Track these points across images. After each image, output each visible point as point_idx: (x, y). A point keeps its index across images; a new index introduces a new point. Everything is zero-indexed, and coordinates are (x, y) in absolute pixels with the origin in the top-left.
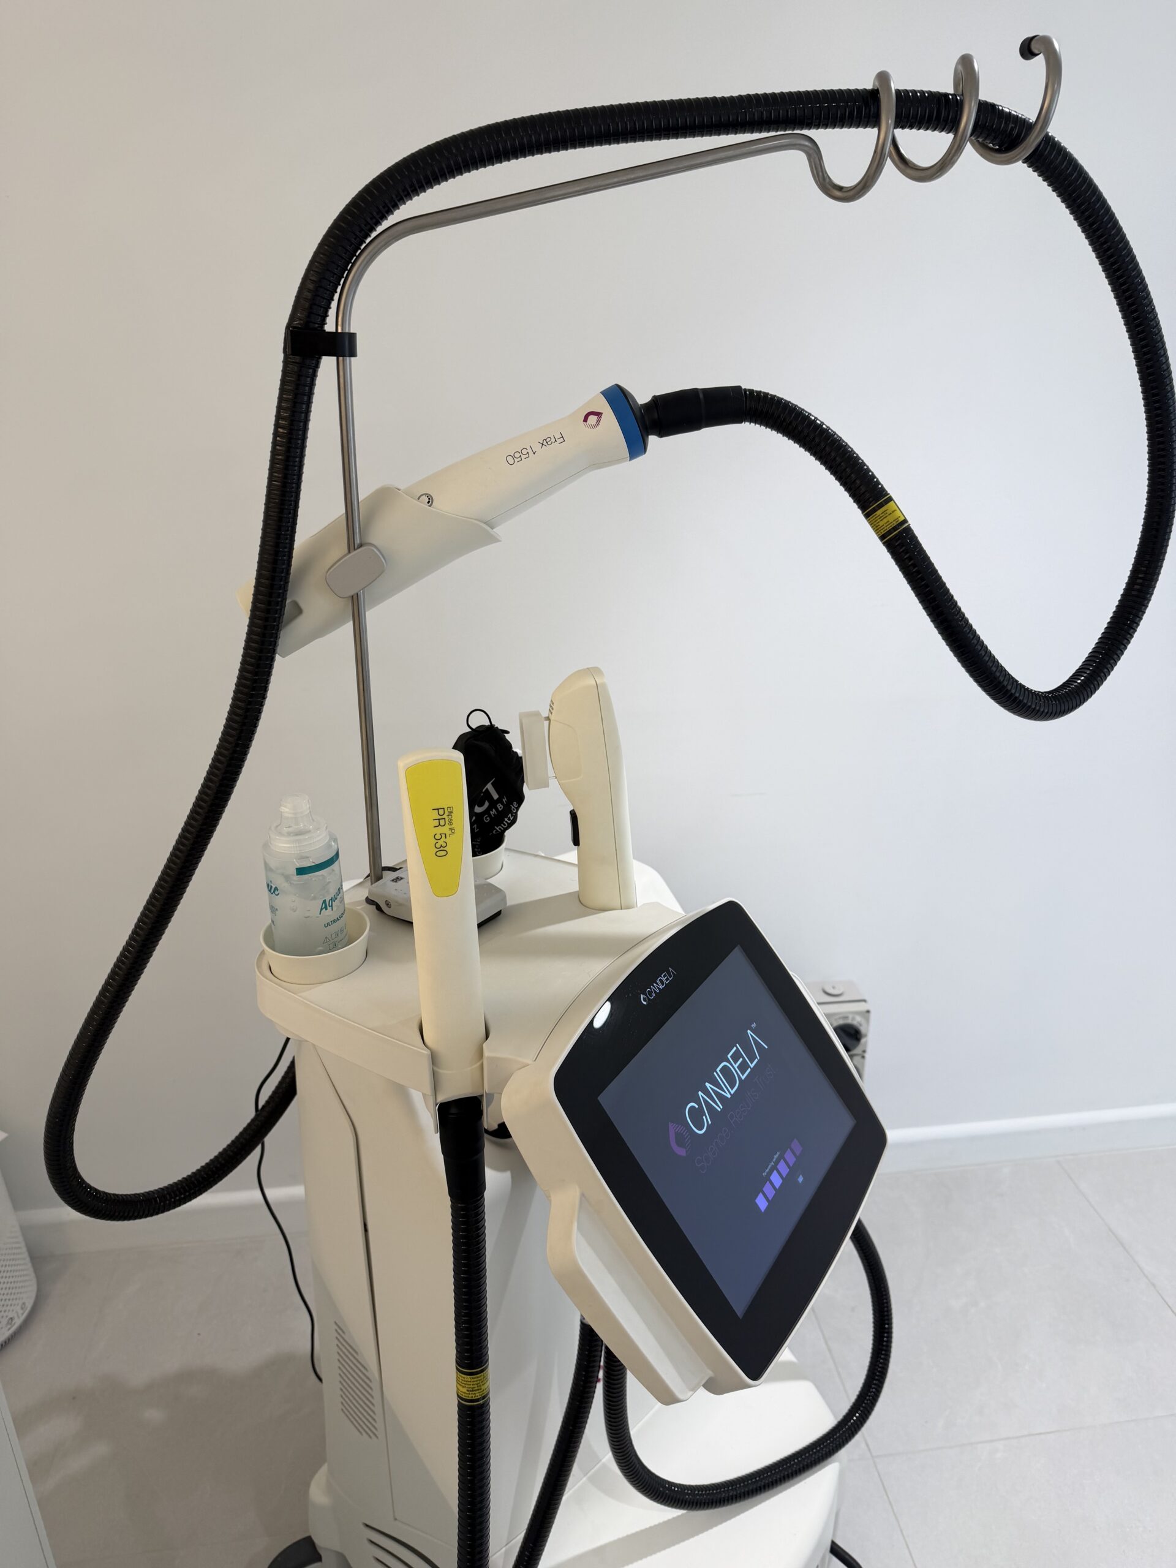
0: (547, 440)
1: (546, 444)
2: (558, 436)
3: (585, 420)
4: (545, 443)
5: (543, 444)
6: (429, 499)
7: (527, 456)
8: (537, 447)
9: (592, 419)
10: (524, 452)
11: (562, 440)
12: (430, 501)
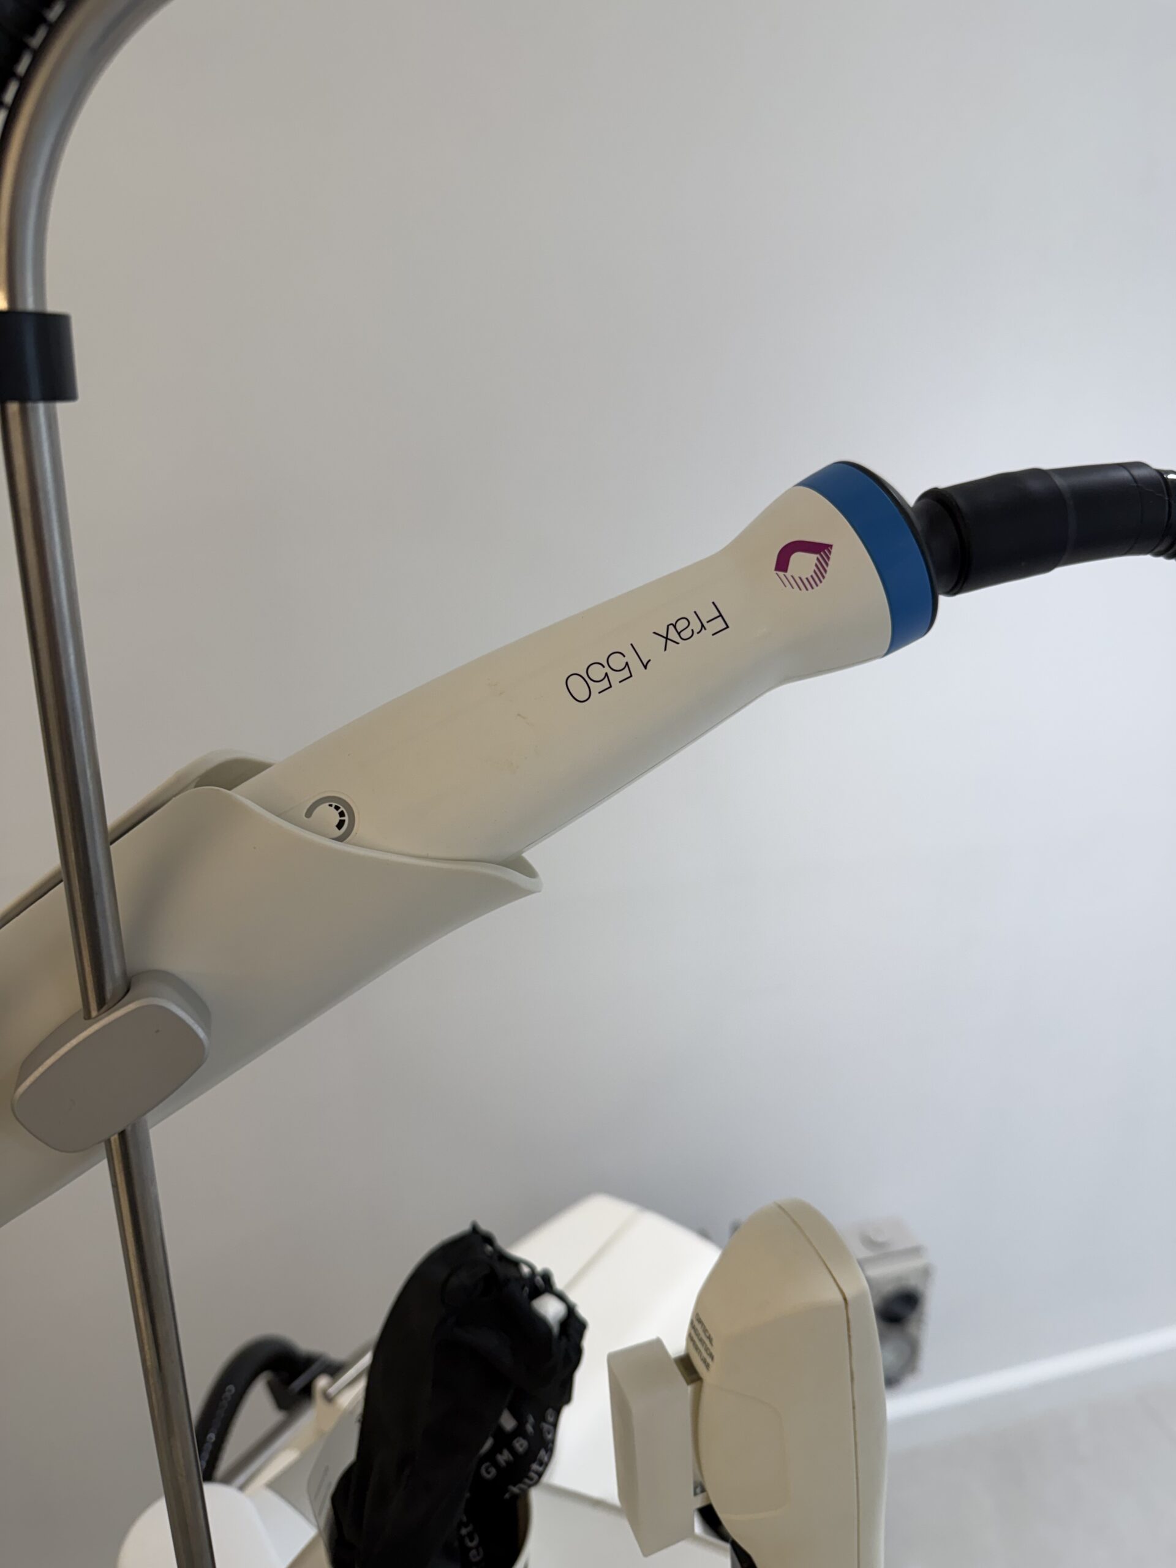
0: (680, 627)
1: (676, 638)
2: (708, 613)
3: (782, 564)
4: (673, 634)
5: (667, 638)
6: (342, 814)
7: (626, 673)
8: (651, 648)
9: (804, 562)
10: (617, 662)
11: (719, 624)
12: (345, 821)
